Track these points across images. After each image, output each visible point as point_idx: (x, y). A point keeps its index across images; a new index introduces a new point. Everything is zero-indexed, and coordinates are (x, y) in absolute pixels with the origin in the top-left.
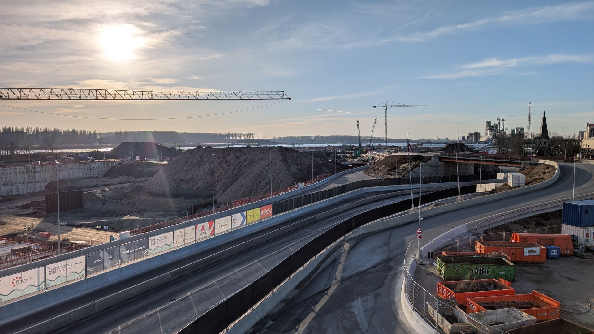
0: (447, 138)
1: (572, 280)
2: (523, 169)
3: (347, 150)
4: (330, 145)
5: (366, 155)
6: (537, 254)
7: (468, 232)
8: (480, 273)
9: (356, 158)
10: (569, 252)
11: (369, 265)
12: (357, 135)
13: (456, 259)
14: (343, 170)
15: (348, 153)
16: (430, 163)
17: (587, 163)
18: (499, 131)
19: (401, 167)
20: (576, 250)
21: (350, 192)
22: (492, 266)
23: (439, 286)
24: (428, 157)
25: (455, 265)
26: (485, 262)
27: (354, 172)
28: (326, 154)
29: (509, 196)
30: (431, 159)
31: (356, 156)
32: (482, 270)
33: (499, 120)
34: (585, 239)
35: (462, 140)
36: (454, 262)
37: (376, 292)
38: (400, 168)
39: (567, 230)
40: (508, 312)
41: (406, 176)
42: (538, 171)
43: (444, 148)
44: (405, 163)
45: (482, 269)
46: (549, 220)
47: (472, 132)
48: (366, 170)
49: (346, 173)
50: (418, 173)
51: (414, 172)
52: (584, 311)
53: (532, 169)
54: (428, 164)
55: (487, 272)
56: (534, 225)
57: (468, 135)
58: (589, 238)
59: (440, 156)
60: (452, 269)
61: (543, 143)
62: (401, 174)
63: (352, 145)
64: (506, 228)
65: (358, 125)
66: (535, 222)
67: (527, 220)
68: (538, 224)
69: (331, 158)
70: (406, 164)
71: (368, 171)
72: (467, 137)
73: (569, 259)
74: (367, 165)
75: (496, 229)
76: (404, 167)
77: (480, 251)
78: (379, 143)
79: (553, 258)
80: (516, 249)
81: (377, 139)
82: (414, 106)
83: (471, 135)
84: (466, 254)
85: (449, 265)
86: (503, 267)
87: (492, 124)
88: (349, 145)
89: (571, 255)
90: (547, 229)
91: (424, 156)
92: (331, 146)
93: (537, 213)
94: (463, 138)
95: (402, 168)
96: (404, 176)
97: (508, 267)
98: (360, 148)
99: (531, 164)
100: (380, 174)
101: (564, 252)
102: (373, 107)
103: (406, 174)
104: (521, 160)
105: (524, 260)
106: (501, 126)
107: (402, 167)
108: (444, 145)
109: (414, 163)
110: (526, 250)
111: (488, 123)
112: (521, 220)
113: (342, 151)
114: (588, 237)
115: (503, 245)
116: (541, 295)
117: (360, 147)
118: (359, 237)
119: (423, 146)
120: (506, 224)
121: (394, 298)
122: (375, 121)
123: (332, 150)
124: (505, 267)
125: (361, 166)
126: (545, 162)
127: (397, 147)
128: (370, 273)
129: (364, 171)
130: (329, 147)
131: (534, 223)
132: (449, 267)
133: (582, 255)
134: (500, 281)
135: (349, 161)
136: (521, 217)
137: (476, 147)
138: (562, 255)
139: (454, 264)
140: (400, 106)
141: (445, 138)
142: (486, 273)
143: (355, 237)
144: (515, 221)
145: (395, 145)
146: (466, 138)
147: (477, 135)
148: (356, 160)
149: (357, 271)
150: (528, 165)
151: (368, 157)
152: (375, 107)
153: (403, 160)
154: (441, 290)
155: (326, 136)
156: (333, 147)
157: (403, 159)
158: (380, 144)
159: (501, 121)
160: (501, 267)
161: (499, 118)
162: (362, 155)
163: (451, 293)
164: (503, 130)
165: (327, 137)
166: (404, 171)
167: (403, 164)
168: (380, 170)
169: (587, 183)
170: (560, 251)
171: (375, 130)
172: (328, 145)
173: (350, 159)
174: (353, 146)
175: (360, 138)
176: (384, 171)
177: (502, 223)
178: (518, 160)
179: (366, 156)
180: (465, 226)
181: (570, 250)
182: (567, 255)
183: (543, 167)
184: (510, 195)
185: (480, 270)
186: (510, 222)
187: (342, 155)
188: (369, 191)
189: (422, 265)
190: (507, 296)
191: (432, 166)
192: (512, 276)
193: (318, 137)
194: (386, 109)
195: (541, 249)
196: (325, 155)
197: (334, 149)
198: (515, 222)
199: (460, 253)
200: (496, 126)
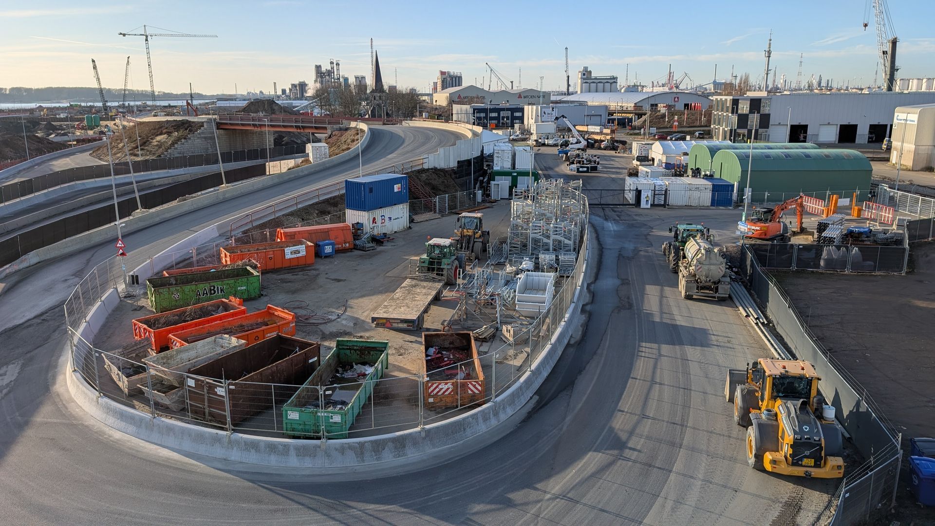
0: (261, 92)
1: (339, 281)
2: (330, 136)
3: (77, 114)
4: (41, 105)
5: (114, 122)
6: (303, 253)
7: (220, 235)
8: (211, 294)
9: (91, 128)
10: (347, 245)
11: (30, 315)
12: (96, 86)
13: (179, 280)
14: (49, 152)
15: (77, 120)
16: (203, 133)
17: (407, 125)
18: (333, 80)
19: (154, 141)
20: (357, 242)
21: (46, 191)
22: (227, 281)
23: (135, 325)
24: (199, 123)
25: (171, 289)
26: (223, 276)
27: (73, 154)
28: (28, 122)
29: (295, 177)
30: (203, 126)
31: (90, 124)
32: (214, 290)
33: (332, 63)
34: (372, 226)
35: (283, 94)
36: (176, 284)
37: (28, 355)
38: (153, 144)
39: (353, 216)
40: (215, 341)
41: (162, 156)
42: (348, 139)
43: (245, 108)
44: (161, 134)
45: (212, 288)
46: (337, 206)
47: (297, 82)
48: (96, 149)
49: (53, 157)
50: (183, 150)
51: (176, 149)
52: (333, 317)
53: (342, 135)
54: (199, 134)
55: (221, 290)
56: (316, 215)
57: (290, 87)
58: (377, 225)
59: (218, 120)
60: (167, 296)
61: (377, 98)
62: (154, 154)
63: (89, 104)
64: (277, 223)
65: (95, 67)
66: (317, 210)
67: (307, 209)
68: (323, 213)
69: (41, 130)
70: (162, 136)
71: (99, 152)
72: (290, 89)
73: (349, 254)
74: (102, 140)
75: (263, 226)
76: (159, 142)
77: (226, 261)
78: (144, 101)
79: (328, 256)
80: (274, 251)
81: (142, 94)
82: (195, 36)
83: (294, 86)
84: (201, 270)
85: (161, 291)
86: (243, 280)
87: (323, 69)
88: (83, 104)
89: (351, 249)
90: (329, 218)
91: (193, 122)
92: (45, 108)
93: (322, 198)
94: (284, 91)
95: (156, 143)
96: (160, 156)
97: (250, 279)
98: (106, 110)
99: (340, 129)
100: (119, 155)
101: (342, 246)
102: (121, 34)
103: (163, 153)
104: (329, 123)
105: (286, 265)
106: (335, 73)
107: (157, 141)
108: (244, 104)
109: (176, 133)
110: (288, 251)
111: (318, 68)
112: (300, 210)
113: (67, 117)
114: (376, 223)
115: (261, 248)
116: (276, 309)
117: (106, 108)
118: (29, 269)
119: (217, 105)
120: (277, 218)
121: (59, 359)
122: (128, 61)
123: (47, 115)
124: (246, 279)
125: (89, 142)
126: (357, 125)
127: (175, 107)
128: (30, 326)
129: (91, 152)
130: (41, 108)
131: (317, 212)
132: (161, 293)
133: (363, 247)
134: (230, 301)
135: (79, 134)
136: (300, 206)
137: (297, 105)
138: (338, 252)
139: (169, 288)
140: (172, 35)
141: (258, 92)
142: (220, 292)
143: (20, 270)
144: (291, 212)
145: (173, 103)
146: (288, 91)
147: (303, 86)
148: (91, 133)
149: (3, 328)
150: (337, 130)
151: (117, 126)
152: (124, 35)
153: (159, 128)
154: (138, 330)
155: (36, 87)
156: (48, 109)
157: (157, 127)
158: (145, 103)
159: (335, 65)
160: (240, 280)
161: (332, 60)
162: (103, 123)
163: (149, 332)
164: (339, 79)
165: (38, 90)
166: (160, 148)
167: (157, 135)
168: (120, 149)
169: (396, 152)
170: (337, 246)
171: (129, 77)
172: (38, 105)
173: (80, 131)
174: (91, 107)
175: (101, 90)
176: (126, 150)
177: (272, 217)
178: (324, 123)
179: (115, 124)
180: (215, 227)
181: (349, 242)
182: (346, 249)
183: (353, 132)
184: (296, 175)
185: (211, 290)
186: (283, 215)
187: (66, 123)
188: (88, 187)
189: (129, 297)
190: (232, 320)
191: (205, 138)
192: (257, 290)
193: (18, 90)
194: (147, 40)
195: (307, 247)
196: (29, 125)
197: (51, 113)
198: (292, 214)
199: (192, 270)
200: (330, 73)
